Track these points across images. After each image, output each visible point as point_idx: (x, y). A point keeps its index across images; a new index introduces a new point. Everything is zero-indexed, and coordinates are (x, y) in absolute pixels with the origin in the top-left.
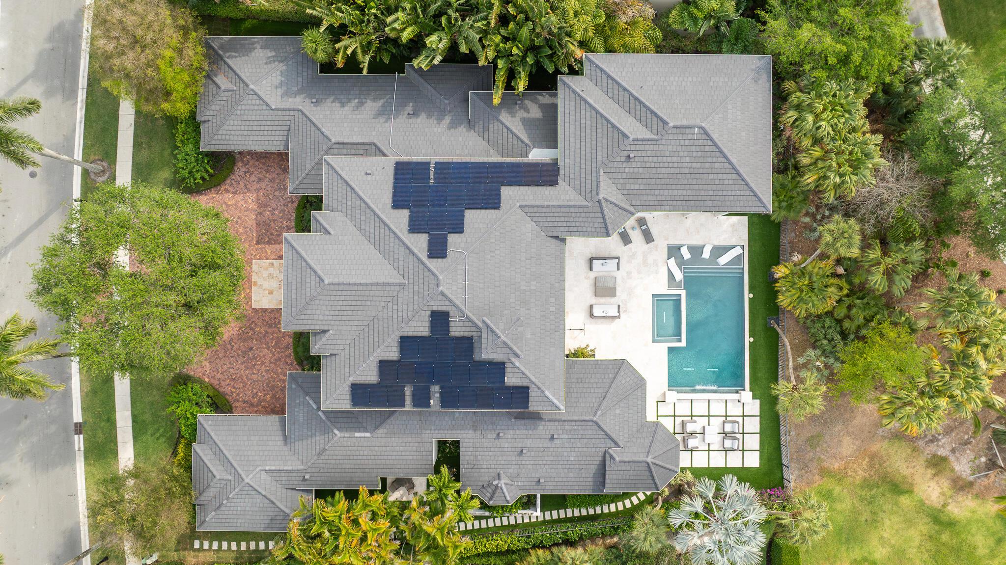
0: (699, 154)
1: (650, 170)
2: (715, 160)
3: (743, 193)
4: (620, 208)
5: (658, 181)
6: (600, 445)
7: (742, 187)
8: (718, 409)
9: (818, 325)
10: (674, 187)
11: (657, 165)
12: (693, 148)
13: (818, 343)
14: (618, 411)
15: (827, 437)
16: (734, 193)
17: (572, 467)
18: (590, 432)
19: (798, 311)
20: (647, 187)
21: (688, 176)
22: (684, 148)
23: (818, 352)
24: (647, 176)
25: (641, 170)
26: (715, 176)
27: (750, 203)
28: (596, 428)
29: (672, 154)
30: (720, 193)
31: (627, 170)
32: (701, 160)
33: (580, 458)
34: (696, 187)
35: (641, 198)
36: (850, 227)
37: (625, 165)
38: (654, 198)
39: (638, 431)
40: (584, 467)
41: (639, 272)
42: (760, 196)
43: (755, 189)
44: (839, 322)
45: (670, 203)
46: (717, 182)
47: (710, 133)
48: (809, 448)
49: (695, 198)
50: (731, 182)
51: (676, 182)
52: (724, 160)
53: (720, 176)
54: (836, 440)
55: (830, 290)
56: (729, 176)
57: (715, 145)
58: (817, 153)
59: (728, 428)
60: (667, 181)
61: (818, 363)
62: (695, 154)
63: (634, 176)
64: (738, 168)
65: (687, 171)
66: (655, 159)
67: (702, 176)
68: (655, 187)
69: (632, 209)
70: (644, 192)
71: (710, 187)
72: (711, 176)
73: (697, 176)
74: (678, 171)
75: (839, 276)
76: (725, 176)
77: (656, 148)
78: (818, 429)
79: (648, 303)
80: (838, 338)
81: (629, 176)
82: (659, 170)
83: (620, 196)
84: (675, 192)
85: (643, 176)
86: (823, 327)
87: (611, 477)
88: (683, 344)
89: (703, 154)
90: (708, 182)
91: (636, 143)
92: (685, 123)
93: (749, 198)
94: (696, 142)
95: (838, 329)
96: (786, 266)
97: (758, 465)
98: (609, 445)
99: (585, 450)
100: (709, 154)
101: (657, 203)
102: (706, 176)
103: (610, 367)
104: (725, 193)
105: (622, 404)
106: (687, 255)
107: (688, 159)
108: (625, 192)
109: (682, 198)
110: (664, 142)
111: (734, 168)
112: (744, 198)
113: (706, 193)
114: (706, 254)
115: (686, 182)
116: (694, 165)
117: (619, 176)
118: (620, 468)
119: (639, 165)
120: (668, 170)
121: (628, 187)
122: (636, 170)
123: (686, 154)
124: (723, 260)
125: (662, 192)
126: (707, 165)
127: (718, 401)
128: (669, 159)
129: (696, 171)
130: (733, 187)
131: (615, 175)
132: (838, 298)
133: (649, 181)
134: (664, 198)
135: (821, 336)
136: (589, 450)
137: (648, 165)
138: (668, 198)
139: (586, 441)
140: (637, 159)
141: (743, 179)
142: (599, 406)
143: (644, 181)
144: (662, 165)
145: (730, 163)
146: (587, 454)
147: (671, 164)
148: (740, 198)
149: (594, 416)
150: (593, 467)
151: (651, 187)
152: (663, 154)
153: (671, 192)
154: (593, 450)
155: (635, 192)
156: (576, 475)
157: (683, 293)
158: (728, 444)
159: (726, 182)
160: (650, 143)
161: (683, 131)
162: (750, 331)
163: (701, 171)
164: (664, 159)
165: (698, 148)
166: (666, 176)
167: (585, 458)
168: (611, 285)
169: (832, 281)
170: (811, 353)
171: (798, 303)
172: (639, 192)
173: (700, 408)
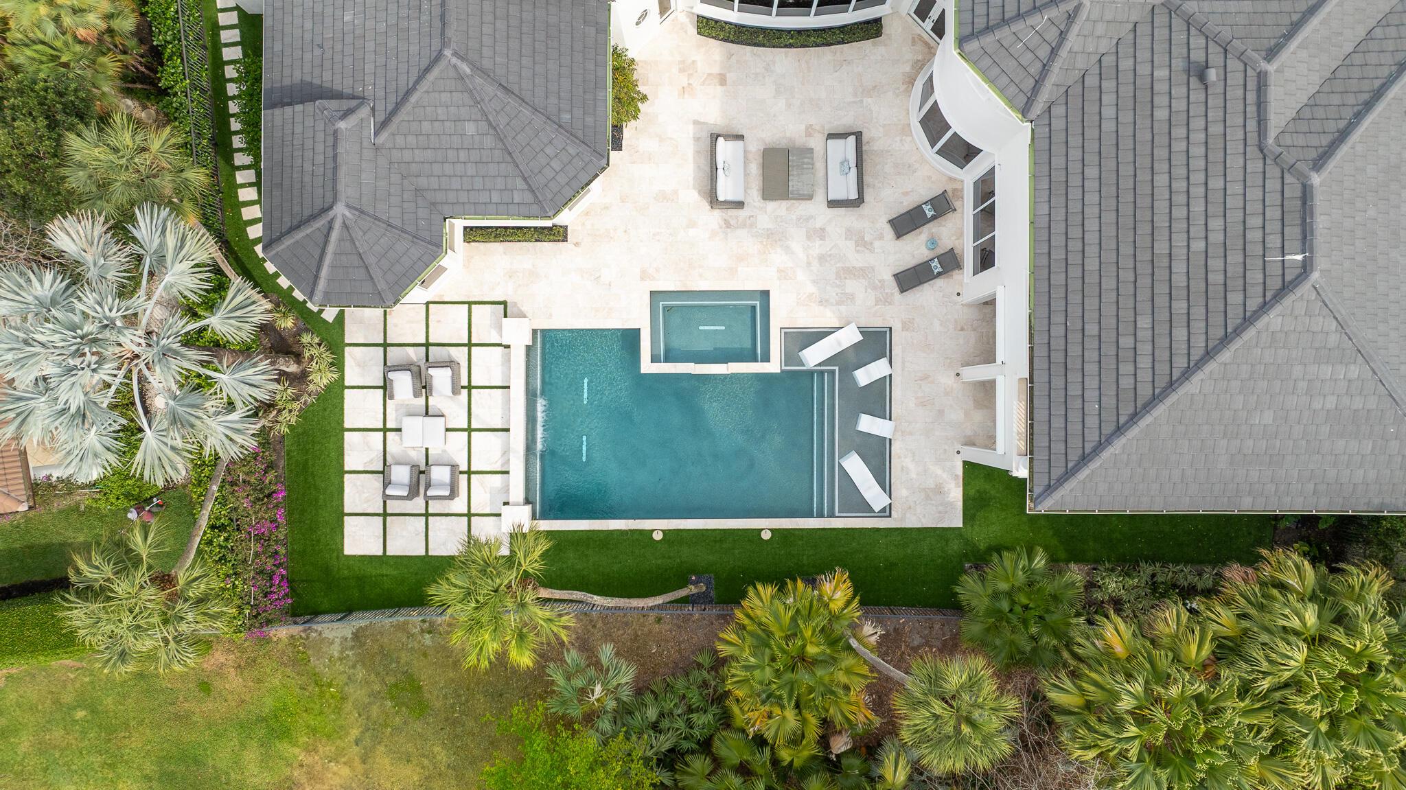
0: (1216, 278)
1: (1161, 140)
2: (1198, 326)
3: (1092, 421)
4: (1045, 68)
5: (1126, 170)
6: (381, 82)
7: (1108, 416)
8: (487, 451)
9: (694, 697)
10: (1109, 217)
11: (1179, 159)
12: (1235, 257)
13: (649, 698)
14: (471, 128)
15: (418, 726)
16: (1091, 395)
17: (329, 21)
18: (414, 49)
19: (732, 637)
20: (1109, 141)
21: (1144, 256)
22: (1235, 229)
23: (626, 694)
24: (1144, 136)
25: (1161, 114)
26: (1144, 334)
27: (1058, 447)
28: (425, 63)
29: (1216, 197)
30: (1092, 355)
31: (1162, 73)
32: (1198, 285)
33: (349, 39)
34: (1109, 283)
35: (1075, 129)
36: (987, 739)
37: (1178, 64)
38: (1075, 167)
39: (418, 191)
40: (328, 54)
41: (822, 259)
42: (1083, 474)
43: (1106, 454)
44: (706, 746)
45: (1059, 215)
46: (1127, 342)
47: (1288, 301)
48: (391, 680)
49: (1075, 285)
50: (1126, 382)
51: (1127, 221)
52: (1197, 353)
53: (1145, 349)
54: (411, 748)
55: (790, 714)
56: (1145, 376)
57: (1248, 320)
58: (1194, 648)
59: (440, 474)
60: (1127, 197)
61: (598, 689)
62: (1216, 263)
63: (1143, 96)
64: (1173, 398)
65: (1161, 248)
66: (1197, 151)
67: (1143, 295)
68: (1110, 165)
69: (1038, 108)
70: (1092, 133)
71: (1109, 322)
72: (1144, 322)
73: (1144, 281)
74: (1161, 221)
75: (824, 742)
76: (1144, 362)
77: (1235, 147)
78: (438, 704)
79: (748, 280)
80: (665, 743)
81: (1144, 82)
82: (1161, 167)
83: (1081, 63)
84: (1092, 225)
85: (1144, 123)
86: (690, 710)
87: (299, 118)
88: (647, 366)
89: (1216, 291)
90: (1127, 315)
91: (1252, 85)
92: (1321, 222)
93: (1075, 442)
94: (1255, 264)
95: (686, 745)
96: (848, 603)
97: (348, 550)
98: (380, 106)
99: (370, 46)
100: (1216, 305)
101: (1059, 176)
102: (1145, 306)
103: (589, 120)
104: (1091, 368)
105: (489, 141)
106: (864, 376)
107: (1197, 246)
108: (1091, 81)
109: (1075, 246)
110: (1255, 166)
111: (1171, 386)
112: (1074, 427)
113: (1091, 316)
114: (867, 424)
115: (1126, 249)
116: (1179, 267)
117: (1144, 55)
118: (320, 136)
119: (1178, 105)
120: (1162, 194)
121: (1109, 85)
122: (1162, 100)
123: (1216, 237)
124: (855, 467)
125: (1091, 185)
126: (1180, 306)
127: (506, 452)
128: (1198, 191)
129: (1161, 274)
130: (1110, 390)
131: (1144, 42)
132: (769, 735)
133: (1126, 143)
134: (1075, 194)
135: (668, 705)
136: (370, 57)
137: (1179, 132)
138: (1075, 207)
139: (392, 43)
140: (1197, 96)
141: (1135, 417)
142: (484, 73)
143: (1126, 131)
144: (1180, 171)
145: (1187, 374)
146: (359, 55)
147: (1182, 199)
148: (1075, 416)
149: (455, 54)
150: (327, 76)
151: (1109, 150)
152: (1215, 169)
153: (1092, 211)
154: (369, 68)
155: (1091, 109)
156: (308, 36)
157: (774, 366)
158: (401, 474)
159: (1126, 368)
160: (1252, 125)
161: (1293, 219)
162: (678, 532)
163: (1161, 289)
164: (1198, 177)
165: (1235, 270)
166: (1144, 189)
167: (349, 50)
168: (794, 184)
169: (813, 721)
170: (626, 675)
171: (752, 634)
172: (1091, 119)
173: (488, 408)
